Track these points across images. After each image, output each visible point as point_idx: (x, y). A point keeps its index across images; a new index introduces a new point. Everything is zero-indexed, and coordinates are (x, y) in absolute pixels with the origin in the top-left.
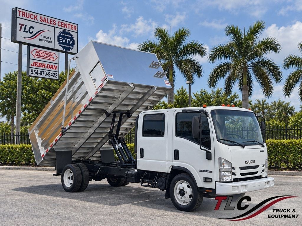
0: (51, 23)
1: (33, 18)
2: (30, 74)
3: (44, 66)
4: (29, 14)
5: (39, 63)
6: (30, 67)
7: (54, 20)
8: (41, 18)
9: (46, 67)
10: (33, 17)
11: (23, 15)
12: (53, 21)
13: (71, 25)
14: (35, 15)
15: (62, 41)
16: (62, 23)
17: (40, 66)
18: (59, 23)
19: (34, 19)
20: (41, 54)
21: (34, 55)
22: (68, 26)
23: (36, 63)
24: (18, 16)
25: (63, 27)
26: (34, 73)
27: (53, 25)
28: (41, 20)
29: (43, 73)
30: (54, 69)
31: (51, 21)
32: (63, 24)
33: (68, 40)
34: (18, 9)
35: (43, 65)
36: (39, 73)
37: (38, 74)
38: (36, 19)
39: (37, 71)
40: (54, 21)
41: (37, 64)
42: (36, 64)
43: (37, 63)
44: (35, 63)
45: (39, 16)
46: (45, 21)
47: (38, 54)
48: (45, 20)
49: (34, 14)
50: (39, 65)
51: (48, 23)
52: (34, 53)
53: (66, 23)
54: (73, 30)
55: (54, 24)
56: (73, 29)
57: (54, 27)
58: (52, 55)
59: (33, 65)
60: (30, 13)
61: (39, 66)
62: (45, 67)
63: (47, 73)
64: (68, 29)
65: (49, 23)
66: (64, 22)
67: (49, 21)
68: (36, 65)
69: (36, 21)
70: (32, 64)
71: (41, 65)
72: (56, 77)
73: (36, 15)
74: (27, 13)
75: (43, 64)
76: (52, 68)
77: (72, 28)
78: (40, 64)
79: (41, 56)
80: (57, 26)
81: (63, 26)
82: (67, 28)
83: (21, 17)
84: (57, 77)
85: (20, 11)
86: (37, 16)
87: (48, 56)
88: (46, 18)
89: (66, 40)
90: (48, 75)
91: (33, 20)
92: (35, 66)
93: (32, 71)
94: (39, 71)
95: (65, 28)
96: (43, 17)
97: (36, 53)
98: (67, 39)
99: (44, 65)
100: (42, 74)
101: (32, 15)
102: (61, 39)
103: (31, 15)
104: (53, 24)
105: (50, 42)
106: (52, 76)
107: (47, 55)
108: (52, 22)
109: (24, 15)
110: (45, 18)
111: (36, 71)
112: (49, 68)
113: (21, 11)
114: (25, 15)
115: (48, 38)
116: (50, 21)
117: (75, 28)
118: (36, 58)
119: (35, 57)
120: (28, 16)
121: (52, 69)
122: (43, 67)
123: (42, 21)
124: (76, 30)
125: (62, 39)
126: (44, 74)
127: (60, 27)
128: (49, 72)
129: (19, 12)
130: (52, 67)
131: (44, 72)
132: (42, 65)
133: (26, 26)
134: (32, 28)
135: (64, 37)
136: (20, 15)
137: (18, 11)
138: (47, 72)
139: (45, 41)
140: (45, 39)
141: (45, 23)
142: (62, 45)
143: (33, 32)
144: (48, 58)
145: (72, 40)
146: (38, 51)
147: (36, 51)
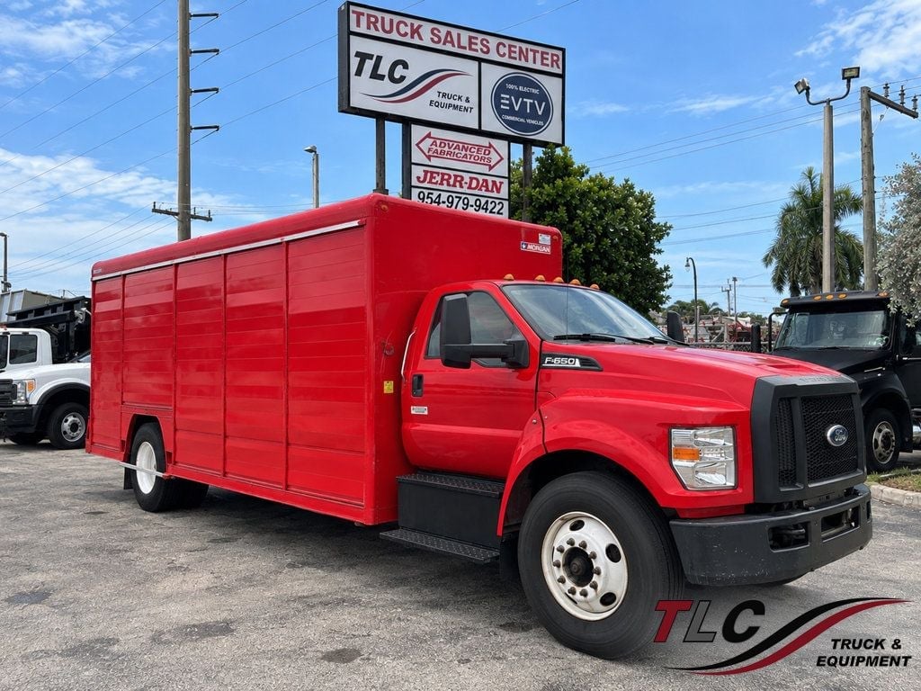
0: (473, 46)
1: (406, 34)
3: (458, 184)
4: (391, 21)
5: (443, 174)
6: (413, 184)
7: (482, 40)
8: (436, 32)
9: (466, 186)
10: (408, 30)
11: (372, 26)
12: (478, 42)
13: (542, 53)
14: (412, 25)
15: (511, 105)
16: (510, 46)
17: (445, 182)
18: (501, 46)
19: (409, 34)
21: (426, 152)
22: (530, 54)
23: (432, 173)
24: (353, 26)
25: (515, 59)
26: (429, 200)
27: (479, 55)
28: (436, 39)
29: (456, 200)
30: (492, 191)
31: (473, 41)
32: (512, 49)
33: (532, 105)
34: (353, 8)
35: (455, 181)
36: (444, 202)
37: (441, 205)
38: (416, 35)
40: (485, 42)
41: (435, 178)
42: (432, 177)
43: (435, 175)
44: (429, 174)
45: (426, 29)
46: (448, 42)
47: (439, 149)
48: (449, 39)
49: (409, 21)
50: (443, 179)
51: (460, 47)
52: (426, 145)
53: (524, 46)
54: (549, 69)
55: (485, 50)
56: (547, 65)
57: (480, 60)
58: (487, 152)
59: (422, 179)
60: (397, 19)
61: (442, 184)
62: (461, 186)
64: (530, 65)
65: (465, 48)
66: (518, 44)
67: (464, 42)
68: (434, 181)
69: (416, 41)
70: (418, 178)
71: (448, 180)
72: (498, 213)
73: (416, 23)
74: (383, 19)
75: (456, 176)
76: (484, 189)
77: (545, 62)
78: (446, 177)
79: (449, 153)
80: (493, 56)
81: (513, 55)
82: (527, 62)
83: (363, 30)
84: (502, 214)
85: (359, 15)
86: (420, 26)
87: (471, 156)
88: (454, 32)
89: (524, 104)
90: (472, 206)
91: (407, 39)
92: (430, 182)
93: (422, 196)
94: (444, 196)
95: (523, 63)
96: (444, 30)
97: (434, 147)
98: (529, 101)
99: (459, 179)
100: (455, 204)
101: (402, 26)
103: (399, 23)
104: (481, 49)
105: (466, 109)
106: (486, 209)
107: (468, 152)
108: (476, 44)
109: (375, 24)
110: (449, 33)
111: (434, 197)
112: (475, 189)
113: (363, 14)
114: (379, 25)
115: (460, 98)
116: (470, 41)
117: (556, 62)
118: (434, 162)
119: (429, 157)
120: (387, 27)
121: (487, 190)
122: (454, 186)
123: (439, 42)
124: (558, 68)
125: (510, 99)
126: (461, 205)
127: (505, 60)
128: (478, 200)
129: (356, 15)
130: (487, 186)
131: (460, 198)
132: (452, 181)
133: (379, 58)
134: (400, 67)
136: (358, 25)
137: (354, 12)
138: (472, 200)
139: (451, 108)
140: (452, 101)
141: (448, 47)
142: (508, 118)
143: (403, 78)
144: (472, 160)
145: (544, 104)
146: (438, 142)
147: (431, 141)
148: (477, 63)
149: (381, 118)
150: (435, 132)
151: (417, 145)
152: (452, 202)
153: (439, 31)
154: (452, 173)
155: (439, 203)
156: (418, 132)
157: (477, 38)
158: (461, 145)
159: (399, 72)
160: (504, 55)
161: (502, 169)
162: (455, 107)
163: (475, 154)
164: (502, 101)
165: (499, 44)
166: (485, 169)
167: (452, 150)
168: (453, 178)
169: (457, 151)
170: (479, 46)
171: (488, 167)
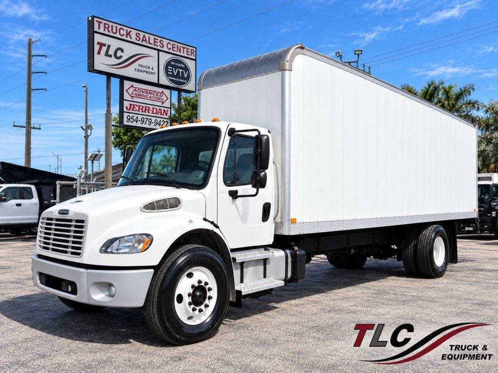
0: (156, 44)
1: (123, 35)
2: (125, 123)
3: (147, 111)
4: (116, 27)
5: (139, 106)
6: (124, 111)
7: (160, 41)
8: (138, 35)
9: (151, 112)
10: (125, 33)
11: (106, 29)
12: (158, 41)
13: (187, 49)
14: (127, 30)
16: (173, 44)
17: (140, 110)
18: (169, 44)
19: (125, 35)
20: (143, 93)
21: (131, 94)
22: (182, 49)
23: (134, 105)
24: (96, 29)
25: (175, 51)
26: (132, 120)
27: (159, 48)
28: (138, 39)
29: (145, 120)
30: (163, 115)
31: (156, 41)
32: (174, 46)
33: (182, 72)
34: (95, 19)
35: (146, 109)
36: (139, 121)
37: (138, 122)
38: (128, 36)
39: (137, 117)
40: (161, 42)
41: (135, 108)
42: (134, 108)
43: (135, 106)
44: (132, 106)
45: (133, 33)
46: (144, 41)
47: (138, 93)
48: (144, 39)
49: (125, 28)
50: (139, 108)
51: (149, 43)
52: (131, 91)
53: (179, 45)
54: (190, 57)
55: (162, 46)
56: (189, 55)
57: (159, 50)
58: (161, 95)
59: (128, 108)
60: (119, 27)
61: (139, 111)
62: (149, 112)
63: (153, 121)
64: (181, 54)
65: (152, 44)
66: (177, 44)
67: (152, 41)
68: (135, 109)
69: (128, 39)
70: (127, 108)
71: (142, 109)
73: (129, 30)
74: (112, 26)
75: (146, 107)
77: (188, 53)
78: (141, 107)
79: (142, 95)
80: (165, 49)
81: (174, 49)
82: (180, 52)
83: (102, 31)
85: (100, 23)
86: (130, 31)
87: (153, 97)
88: (147, 36)
89: (179, 71)
90: (153, 123)
91: (124, 38)
92: (133, 110)
93: (128, 118)
94: (140, 117)
95: (178, 53)
96: (142, 34)
97: (135, 92)
98: (181, 70)
99: (147, 108)
101: (122, 30)
102: (170, 69)
103: (120, 29)
105: (152, 73)
106: (160, 125)
107: (152, 95)
108: (157, 42)
109: (108, 28)
110: (144, 36)
111: (135, 118)
112: (155, 113)
113: (102, 23)
114: (110, 29)
115: (149, 68)
116: (154, 40)
117: (193, 53)
118: (135, 99)
119: (132, 97)
120: (114, 31)
121: (161, 114)
122: (145, 112)
123: (139, 40)
124: (194, 56)
125: (172, 69)
126: (147, 122)
127: (171, 51)
128: (156, 120)
129: (97, 23)
130: (161, 112)
131: (148, 119)
132: (144, 110)
134: (119, 51)
135: (176, 67)
136: (99, 28)
137: (97, 21)
138: (153, 119)
139: (145, 73)
140: (145, 69)
141: (144, 43)
142: (171, 78)
143: (121, 57)
144: (154, 99)
145: (187, 72)
146: (137, 89)
147: (133, 89)
148: (157, 51)
149: (109, 75)
150: (136, 85)
151: (127, 91)
152: (143, 121)
153: (140, 35)
154: (144, 105)
155: (137, 121)
156: (127, 84)
157: (157, 40)
158: (148, 92)
159: (119, 54)
160: (170, 49)
161: (167, 104)
162: (147, 72)
163: (155, 96)
164: (169, 70)
165: (168, 43)
166: (160, 104)
167: (144, 94)
168: (144, 108)
169: (146, 94)
170: (159, 44)
171: (161, 103)
